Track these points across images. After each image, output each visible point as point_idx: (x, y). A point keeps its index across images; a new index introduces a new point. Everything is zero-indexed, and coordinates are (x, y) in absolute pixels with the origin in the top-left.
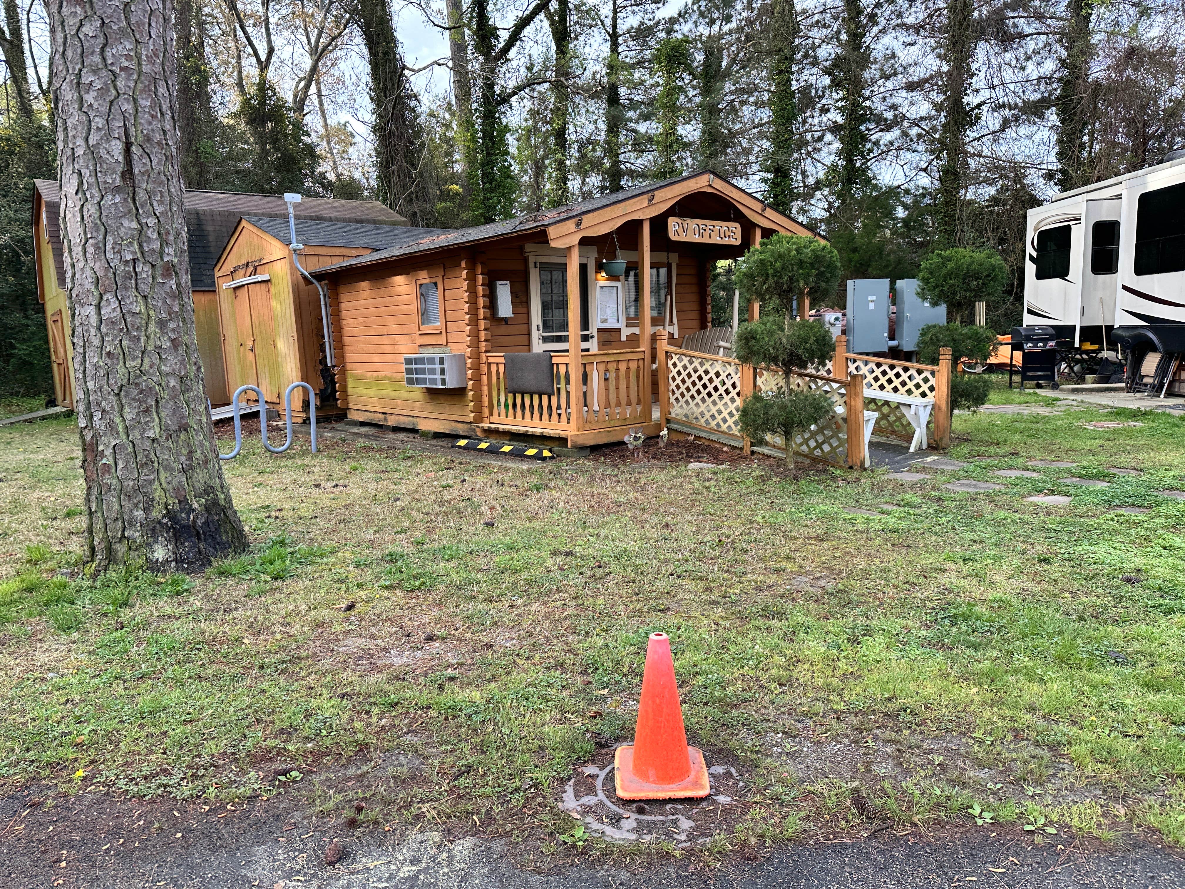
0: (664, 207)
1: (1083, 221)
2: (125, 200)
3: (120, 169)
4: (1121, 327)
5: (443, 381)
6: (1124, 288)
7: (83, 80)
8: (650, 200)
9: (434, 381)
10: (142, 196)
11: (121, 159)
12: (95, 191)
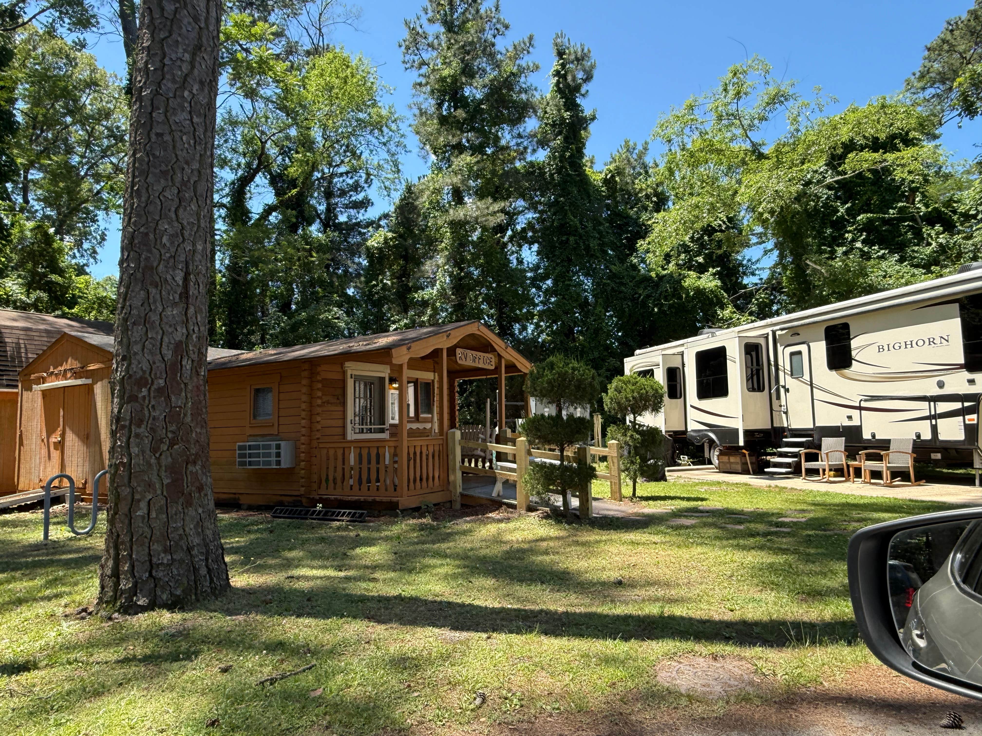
0: (455, 342)
1: (661, 366)
2: (180, 313)
3: (179, 291)
4: (693, 431)
5: (278, 463)
6: (692, 406)
7: (160, 227)
8: (448, 336)
9: (269, 463)
10: (191, 310)
11: (181, 283)
12: (159, 305)
